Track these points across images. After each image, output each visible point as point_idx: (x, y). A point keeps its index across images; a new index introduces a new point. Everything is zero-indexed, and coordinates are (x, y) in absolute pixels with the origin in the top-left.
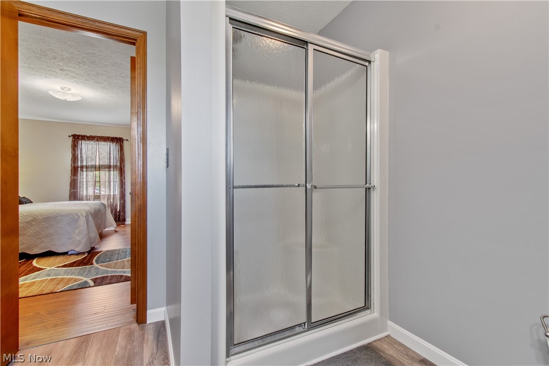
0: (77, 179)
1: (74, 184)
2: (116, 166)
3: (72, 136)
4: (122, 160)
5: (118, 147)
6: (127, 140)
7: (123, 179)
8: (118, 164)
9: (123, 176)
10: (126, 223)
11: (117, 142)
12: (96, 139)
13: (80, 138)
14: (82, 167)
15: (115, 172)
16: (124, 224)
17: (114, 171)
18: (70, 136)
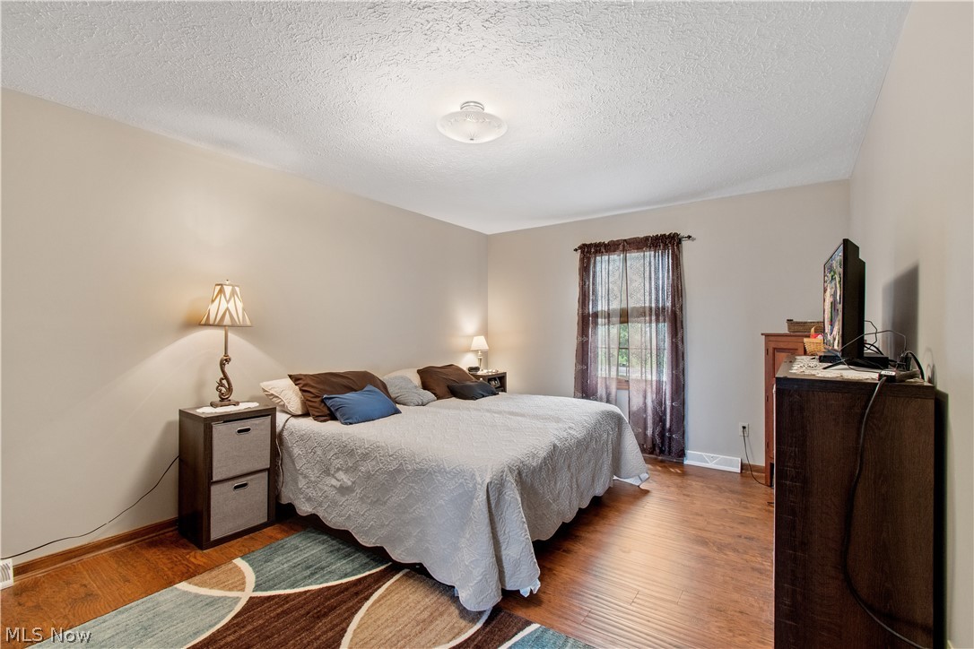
0: (587, 342)
1: (584, 354)
2: (663, 308)
3: (580, 248)
4: (678, 291)
5: (667, 261)
6: (689, 237)
7: (680, 343)
8: (669, 304)
9: (679, 335)
10: (686, 462)
11: (665, 247)
12: (621, 247)
13: (593, 250)
14: (596, 315)
15: (661, 325)
16: (681, 464)
17: (657, 321)
18: (576, 250)
